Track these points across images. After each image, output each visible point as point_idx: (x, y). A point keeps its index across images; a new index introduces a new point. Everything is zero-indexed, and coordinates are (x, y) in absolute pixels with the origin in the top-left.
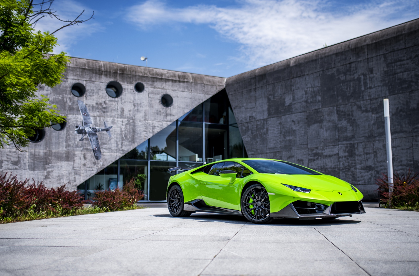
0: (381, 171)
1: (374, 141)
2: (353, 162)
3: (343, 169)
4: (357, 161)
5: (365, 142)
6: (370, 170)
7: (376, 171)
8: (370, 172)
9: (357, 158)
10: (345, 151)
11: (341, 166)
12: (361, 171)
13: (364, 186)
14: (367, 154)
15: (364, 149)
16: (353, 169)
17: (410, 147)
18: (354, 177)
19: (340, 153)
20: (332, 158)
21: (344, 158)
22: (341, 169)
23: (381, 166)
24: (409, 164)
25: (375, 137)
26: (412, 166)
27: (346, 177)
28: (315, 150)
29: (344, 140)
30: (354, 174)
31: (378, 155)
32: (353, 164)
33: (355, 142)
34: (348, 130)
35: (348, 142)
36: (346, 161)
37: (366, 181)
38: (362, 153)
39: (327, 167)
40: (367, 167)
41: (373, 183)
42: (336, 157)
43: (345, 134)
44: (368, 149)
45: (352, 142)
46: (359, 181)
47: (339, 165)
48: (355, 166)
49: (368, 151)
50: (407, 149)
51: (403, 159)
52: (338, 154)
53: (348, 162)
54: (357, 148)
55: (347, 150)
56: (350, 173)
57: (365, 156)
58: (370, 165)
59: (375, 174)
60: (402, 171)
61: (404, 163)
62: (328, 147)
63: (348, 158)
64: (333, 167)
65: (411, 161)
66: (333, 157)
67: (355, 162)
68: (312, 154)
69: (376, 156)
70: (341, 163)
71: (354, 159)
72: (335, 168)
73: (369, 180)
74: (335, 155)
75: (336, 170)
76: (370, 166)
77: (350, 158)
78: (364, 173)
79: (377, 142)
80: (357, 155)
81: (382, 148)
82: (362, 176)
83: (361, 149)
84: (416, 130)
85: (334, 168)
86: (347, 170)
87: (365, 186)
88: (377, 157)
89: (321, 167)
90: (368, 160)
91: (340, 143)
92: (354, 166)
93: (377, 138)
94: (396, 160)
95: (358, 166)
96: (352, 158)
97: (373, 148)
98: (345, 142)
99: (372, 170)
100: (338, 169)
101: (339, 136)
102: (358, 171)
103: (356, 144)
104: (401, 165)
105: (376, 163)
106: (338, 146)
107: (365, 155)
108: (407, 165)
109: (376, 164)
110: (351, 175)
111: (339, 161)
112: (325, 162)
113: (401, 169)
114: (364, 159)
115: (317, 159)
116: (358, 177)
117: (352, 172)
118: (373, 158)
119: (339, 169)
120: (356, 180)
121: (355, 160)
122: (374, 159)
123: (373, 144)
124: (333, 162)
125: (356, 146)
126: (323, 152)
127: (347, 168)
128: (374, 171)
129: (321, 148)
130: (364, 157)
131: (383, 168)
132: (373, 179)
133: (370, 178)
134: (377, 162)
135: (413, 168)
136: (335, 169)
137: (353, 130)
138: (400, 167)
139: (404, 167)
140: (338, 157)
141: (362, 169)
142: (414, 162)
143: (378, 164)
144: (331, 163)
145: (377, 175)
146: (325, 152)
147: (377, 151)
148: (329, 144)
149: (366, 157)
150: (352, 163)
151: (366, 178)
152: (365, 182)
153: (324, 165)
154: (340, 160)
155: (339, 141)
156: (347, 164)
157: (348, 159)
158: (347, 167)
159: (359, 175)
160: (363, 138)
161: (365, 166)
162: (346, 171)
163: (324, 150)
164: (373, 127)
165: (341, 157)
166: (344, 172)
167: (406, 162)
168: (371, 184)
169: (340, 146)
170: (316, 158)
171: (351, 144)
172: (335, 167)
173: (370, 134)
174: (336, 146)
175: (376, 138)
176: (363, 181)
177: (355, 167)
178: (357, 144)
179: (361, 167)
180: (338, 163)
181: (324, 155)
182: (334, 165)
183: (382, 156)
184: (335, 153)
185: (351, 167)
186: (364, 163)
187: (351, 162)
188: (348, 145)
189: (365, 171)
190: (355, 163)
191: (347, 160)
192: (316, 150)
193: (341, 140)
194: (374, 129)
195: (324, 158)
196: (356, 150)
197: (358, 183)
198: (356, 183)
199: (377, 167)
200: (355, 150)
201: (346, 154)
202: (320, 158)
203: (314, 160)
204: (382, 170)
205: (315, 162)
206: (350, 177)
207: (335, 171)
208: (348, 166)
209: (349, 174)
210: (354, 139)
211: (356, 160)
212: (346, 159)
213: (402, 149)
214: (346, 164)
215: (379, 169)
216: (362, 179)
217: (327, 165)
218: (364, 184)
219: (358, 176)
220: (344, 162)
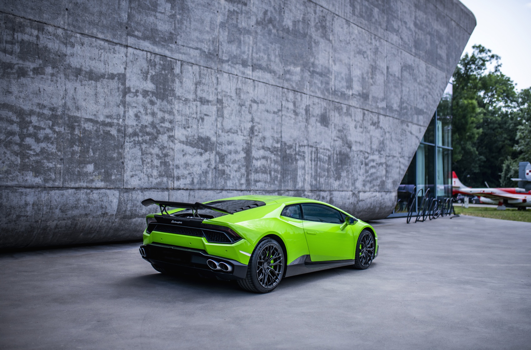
0: (229, 156)
1: (220, 71)
2: (167, 116)
3: (135, 134)
4: (178, 118)
5: (200, 66)
6: (206, 151)
7: (218, 153)
8: (206, 156)
9: (177, 107)
10: (145, 75)
11: (131, 122)
12: (185, 147)
13: (189, 195)
14: (204, 101)
15: (197, 84)
16: (163, 139)
17: (279, 111)
18: (165, 164)
19: (128, 75)
20: (99, 85)
21: (140, 97)
22: (130, 130)
23: (229, 143)
24: (275, 147)
25: (222, 61)
26: (279, 153)
27: (143, 161)
28: (28, 30)
29: (145, 38)
30: (166, 155)
31: (226, 112)
32: (167, 125)
33: (177, 56)
34: (160, 9)
35: (157, 50)
36: (146, 109)
37: (196, 181)
38: (191, 97)
39: (78, 114)
40: (200, 139)
41: (209, 187)
42: (114, 84)
43: (151, 19)
44: (205, 88)
45: (167, 53)
46: (178, 178)
47: (124, 116)
48: (172, 129)
49: (204, 95)
50: (274, 113)
51: (268, 134)
52: (122, 78)
53: (153, 114)
54: (180, 76)
55: (152, 72)
56: (156, 151)
57: (197, 106)
58: (208, 134)
59: (216, 162)
60: (263, 162)
61: (269, 143)
62: (86, 40)
63: (154, 99)
64: (101, 118)
65: (277, 143)
66: (105, 81)
67: (171, 117)
68: (12, 43)
69: (220, 113)
70: (131, 113)
71: (169, 107)
72: (111, 125)
73: (203, 179)
74: (112, 77)
75: (114, 132)
76: (208, 139)
77: (158, 102)
78: (193, 155)
79: (226, 75)
80: (179, 98)
81: (234, 95)
82: (187, 164)
83: (189, 83)
84: (288, 76)
85: (104, 124)
86: (147, 138)
87: (192, 193)
88: (222, 116)
89: (53, 109)
90: (203, 119)
91: (131, 41)
92: (169, 130)
93: (226, 67)
94: (256, 133)
95: (179, 133)
96: (165, 103)
97: (216, 89)
98: (146, 45)
99: (211, 150)
100: (119, 131)
101: (130, 17)
102: (178, 146)
103: (179, 63)
104: (263, 148)
105: (220, 131)
106: (123, 50)
107: (199, 103)
108: (273, 150)
109: (219, 136)
110: (158, 155)
111: (124, 103)
112: (71, 92)
113: (264, 158)
114: (195, 116)
115: (38, 71)
116: (178, 167)
117: (162, 148)
118: (214, 117)
119: (122, 131)
120: (170, 176)
121: (171, 113)
122: (216, 120)
123: (218, 78)
124: (102, 101)
125: (177, 70)
126: (68, 50)
127: (148, 134)
128: (214, 152)
129: (60, 32)
130: (194, 108)
131: (231, 148)
132: (210, 175)
133: (206, 173)
134: (223, 130)
135: (279, 159)
136: (108, 129)
137: (173, 16)
138: (262, 153)
139: (267, 154)
140: (122, 87)
141: (189, 143)
142: (281, 145)
143: (225, 138)
144: (97, 102)
145: (220, 166)
146: (72, 55)
147: (224, 100)
148: (95, 31)
149: (198, 110)
150: (163, 120)
151: (197, 170)
152: (192, 183)
153: (65, 105)
154: (128, 98)
155: (128, 34)
156: (150, 119)
157: (152, 103)
158: (148, 130)
159: (180, 160)
160: (197, 52)
161: (196, 137)
162: (146, 142)
163: (73, 46)
164: (219, 32)
165: (133, 90)
166: (140, 143)
167: (271, 141)
168: (206, 189)
169: (130, 50)
170: (31, 65)
171: (164, 57)
172: (109, 120)
173: (212, 48)
174: (117, 47)
175: (224, 65)
176: (188, 181)
177: (171, 134)
178: (182, 65)
179: (187, 137)
180: (121, 110)
181: (69, 66)
182: (107, 111)
183: (233, 117)
184: (112, 70)
185: (158, 132)
186: (195, 126)
187: (160, 115)
188: (157, 59)
189: (195, 149)
190: (171, 122)
191: (149, 106)
192: (35, 32)
193: (136, 33)
194: (221, 39)
195: (67, 76)
196: (177, 83)
197: (177, 184)
198: (170, 185)
199: (221, 144)
200: (173, 81)
201: (150, 86)
202: (49, 70)
203: (22, 73)
204: (230, 152)
205: (23, 80)
206: (157, 162)
207: (108, 133)
208: (153, 125)
209: (151, 154)
210: (173, 46)
211: (176, 112)
212: (146, 101)
213: (267, 111)
214: (147, 119)
215: (224, 149)
216: (186, 172)
217: (78, 109)
218: (189, 187)
219: (177, 162)
220: (142, 111)
